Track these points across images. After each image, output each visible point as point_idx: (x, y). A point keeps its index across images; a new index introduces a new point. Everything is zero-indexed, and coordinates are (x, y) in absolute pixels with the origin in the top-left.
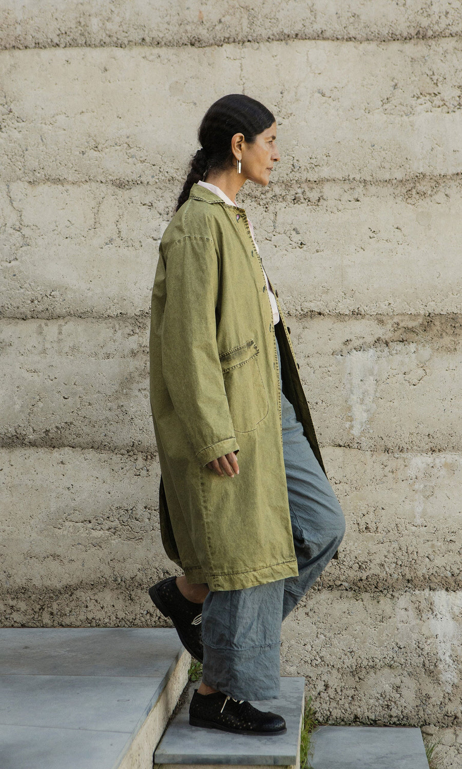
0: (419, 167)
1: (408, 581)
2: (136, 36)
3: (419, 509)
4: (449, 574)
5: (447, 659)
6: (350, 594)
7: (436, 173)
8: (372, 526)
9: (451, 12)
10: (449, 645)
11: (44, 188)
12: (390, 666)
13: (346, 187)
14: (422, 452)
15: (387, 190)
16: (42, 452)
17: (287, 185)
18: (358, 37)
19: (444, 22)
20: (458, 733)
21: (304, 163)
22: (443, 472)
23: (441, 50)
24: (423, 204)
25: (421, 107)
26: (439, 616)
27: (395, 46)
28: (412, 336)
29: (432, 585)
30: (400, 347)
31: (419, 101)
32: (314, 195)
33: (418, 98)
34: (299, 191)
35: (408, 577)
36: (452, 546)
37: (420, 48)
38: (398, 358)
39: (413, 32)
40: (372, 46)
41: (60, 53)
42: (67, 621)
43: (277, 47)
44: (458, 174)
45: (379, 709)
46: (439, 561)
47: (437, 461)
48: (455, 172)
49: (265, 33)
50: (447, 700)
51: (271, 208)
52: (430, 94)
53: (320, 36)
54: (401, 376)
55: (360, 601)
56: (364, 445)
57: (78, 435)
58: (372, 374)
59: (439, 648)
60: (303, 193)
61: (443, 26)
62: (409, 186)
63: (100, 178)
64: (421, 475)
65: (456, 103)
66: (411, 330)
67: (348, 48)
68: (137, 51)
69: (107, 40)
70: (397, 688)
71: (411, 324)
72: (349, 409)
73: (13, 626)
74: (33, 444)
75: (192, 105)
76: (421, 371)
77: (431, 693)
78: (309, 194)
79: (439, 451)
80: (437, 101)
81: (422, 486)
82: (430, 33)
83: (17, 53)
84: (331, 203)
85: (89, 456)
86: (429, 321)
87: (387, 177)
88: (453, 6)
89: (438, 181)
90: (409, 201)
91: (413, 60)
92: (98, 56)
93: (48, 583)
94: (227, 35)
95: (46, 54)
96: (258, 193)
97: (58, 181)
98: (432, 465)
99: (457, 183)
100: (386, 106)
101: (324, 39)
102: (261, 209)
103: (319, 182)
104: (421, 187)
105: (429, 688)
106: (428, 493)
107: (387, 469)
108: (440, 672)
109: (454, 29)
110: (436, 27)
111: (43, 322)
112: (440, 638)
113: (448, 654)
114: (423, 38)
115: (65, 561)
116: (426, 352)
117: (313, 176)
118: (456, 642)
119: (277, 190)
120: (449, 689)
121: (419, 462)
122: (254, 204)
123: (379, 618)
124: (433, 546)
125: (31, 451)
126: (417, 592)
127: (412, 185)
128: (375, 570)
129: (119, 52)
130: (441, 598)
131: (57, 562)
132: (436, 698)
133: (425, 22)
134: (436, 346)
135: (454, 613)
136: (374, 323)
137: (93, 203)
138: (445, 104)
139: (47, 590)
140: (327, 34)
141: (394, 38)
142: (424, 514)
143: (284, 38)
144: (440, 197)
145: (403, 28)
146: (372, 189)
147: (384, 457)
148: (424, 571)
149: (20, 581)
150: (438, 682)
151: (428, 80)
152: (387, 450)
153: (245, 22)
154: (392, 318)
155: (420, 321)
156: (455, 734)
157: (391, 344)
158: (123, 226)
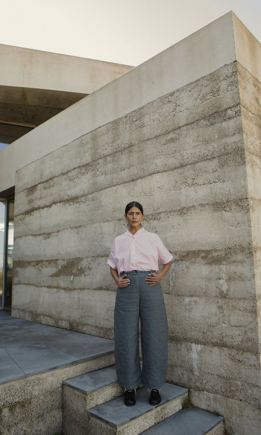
0: (183, 205)
1: (185, 339)
2: (121, 182)
3: (187, 315)
4: (196, 338)
5: (196, 367)
6: (170, 341)
7: (188, 206)
8: (175, 320)
9: (189, 157)
10: (196, 362)
11: (106, 223)
12: (180, 366)
13: (166, 214)
14: (188, 296)
15: (175, 213)
16: (105, 292)
17: (152, 215)
18: (167, 170)
19: (187, 160)
20: (200, 393)
21: (156, 208)
22: (193, 303)
23: (187, 169)
24: (185, 217)
25: (183, 187)
26: (193, 352)
27: (176, 171)
28: (184, 258)
29: (191, 341)
30: (181, 262)
31: (182, 185)
32: (158, 217)
33: (182, 184)
34: (155, 216)
35: (185, 337)
36: (196, 329)
37: (182, 170)
38: (180, 265)
39: (180, 166)
40: (170, 172)
41: (108, 189)
42: (110, 338)
43: (149, 177)
44: (193, 206)
45: (178, 380)
46: (193, 333)
47: (192, 299)
48: (192, 205)
49: (146, 174)
50: (196, 381)
51: (149, 222)
52: (185, 183)
53: (159, 172)
54: (181, 271)
55: (172, 344)
56: (173, 293)
57: (112, 287)
58: (174, 271)
59: (193, 363)
60: (156, 217)
61: (187, 162)
62: (181, 211)
63: (116, 219)
64: (188, 304)
65: (192, 184)
66: (183, 256)
67: (165, 174)
68: (122, 185)
69: (117, 184)
70: (183, 374)
71: (184, 255)
72: (169, 281)
73: (100, 337)
74: (104, 289)
75: (132, 197)
76: (186, 270)
77: (192, 378)
78: (157, 217)
79: (193, 296)
80: (187, 185)
81: (188, 308)
82: (184, 165)
83: (102, 191)
84: (163, 219)
85: (114, 293)
86: (188, 253)
87: (175, 209)
88: (189, 155)
89: (188, 209)
90: (181, 216)
91: (180, 174)
92: (115, 188)
93: (106, 327)
94: (139, 177)
95: (106, 190)
96: (146, 218)
97: (108, 221)
98: (190, 301)
99: (193, 209)
100: (174, 188)
101: (159, 173)
102: (147, 223)
103: (160, 213)
104: (184, 211)
105: (191, 376)
106: (190, 310)
107: (179, 301)
108: (194, 371)
109: (190, 162)
110: (185, 163)
111: (106, 257)
112: (194, 360)
113: (196, 365)
114: (183, 167)
115: (110, 321)
116: (188, 264)
117: (158, 212)
118: (198, 362)
119: (150, 217)
120: (197, 377)
121: (187, 300)
122: (145, 222)
123: (177, 350)
124: (191, 328)
125: (104, 291)
126: (187, 343)
127: (182, 211)
128: (176, 334)
129: (119, 186)
130: (194, 346)
131: (108, 321)
132: (193, 380)
133: (182, 162)
134: (190, 261)
135: (197, 352)
136: (174, 255)
137: (114, 226)
138: (189, 185)
139: (106, 329)
140: (160, 171)
141: (175, 168)
142: (189, 317)
143: (151, 174)
144: (189, 214)
145: (177, 165)
146: (172, 213)
147: (178, 297)
148: (189, 336)
149: (101, 325)
150: (193, 374)
151: (184, 178)
152: (179, 295)
153: (142, 172)
154: (178, 253)
155: (186, 253)
156: (199, 393)
157: (178, 261)
158: (120, 231)
